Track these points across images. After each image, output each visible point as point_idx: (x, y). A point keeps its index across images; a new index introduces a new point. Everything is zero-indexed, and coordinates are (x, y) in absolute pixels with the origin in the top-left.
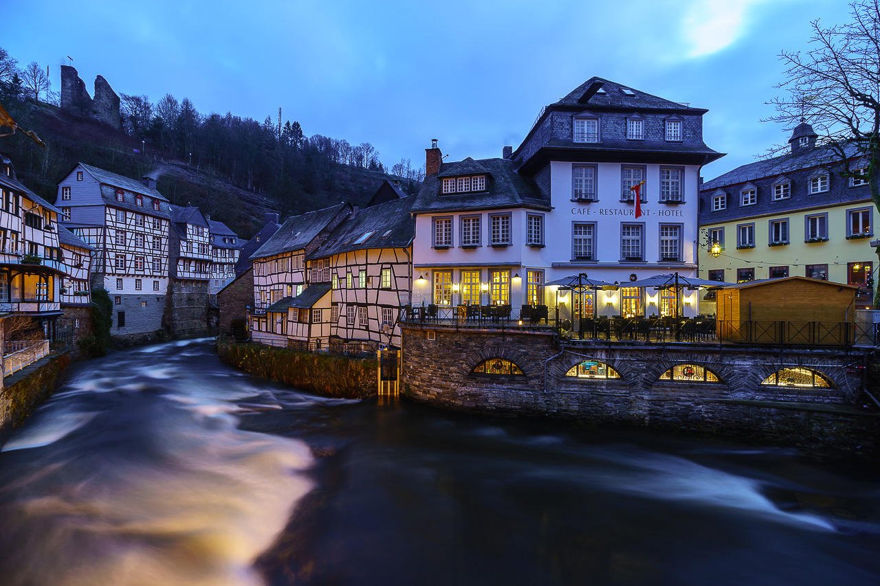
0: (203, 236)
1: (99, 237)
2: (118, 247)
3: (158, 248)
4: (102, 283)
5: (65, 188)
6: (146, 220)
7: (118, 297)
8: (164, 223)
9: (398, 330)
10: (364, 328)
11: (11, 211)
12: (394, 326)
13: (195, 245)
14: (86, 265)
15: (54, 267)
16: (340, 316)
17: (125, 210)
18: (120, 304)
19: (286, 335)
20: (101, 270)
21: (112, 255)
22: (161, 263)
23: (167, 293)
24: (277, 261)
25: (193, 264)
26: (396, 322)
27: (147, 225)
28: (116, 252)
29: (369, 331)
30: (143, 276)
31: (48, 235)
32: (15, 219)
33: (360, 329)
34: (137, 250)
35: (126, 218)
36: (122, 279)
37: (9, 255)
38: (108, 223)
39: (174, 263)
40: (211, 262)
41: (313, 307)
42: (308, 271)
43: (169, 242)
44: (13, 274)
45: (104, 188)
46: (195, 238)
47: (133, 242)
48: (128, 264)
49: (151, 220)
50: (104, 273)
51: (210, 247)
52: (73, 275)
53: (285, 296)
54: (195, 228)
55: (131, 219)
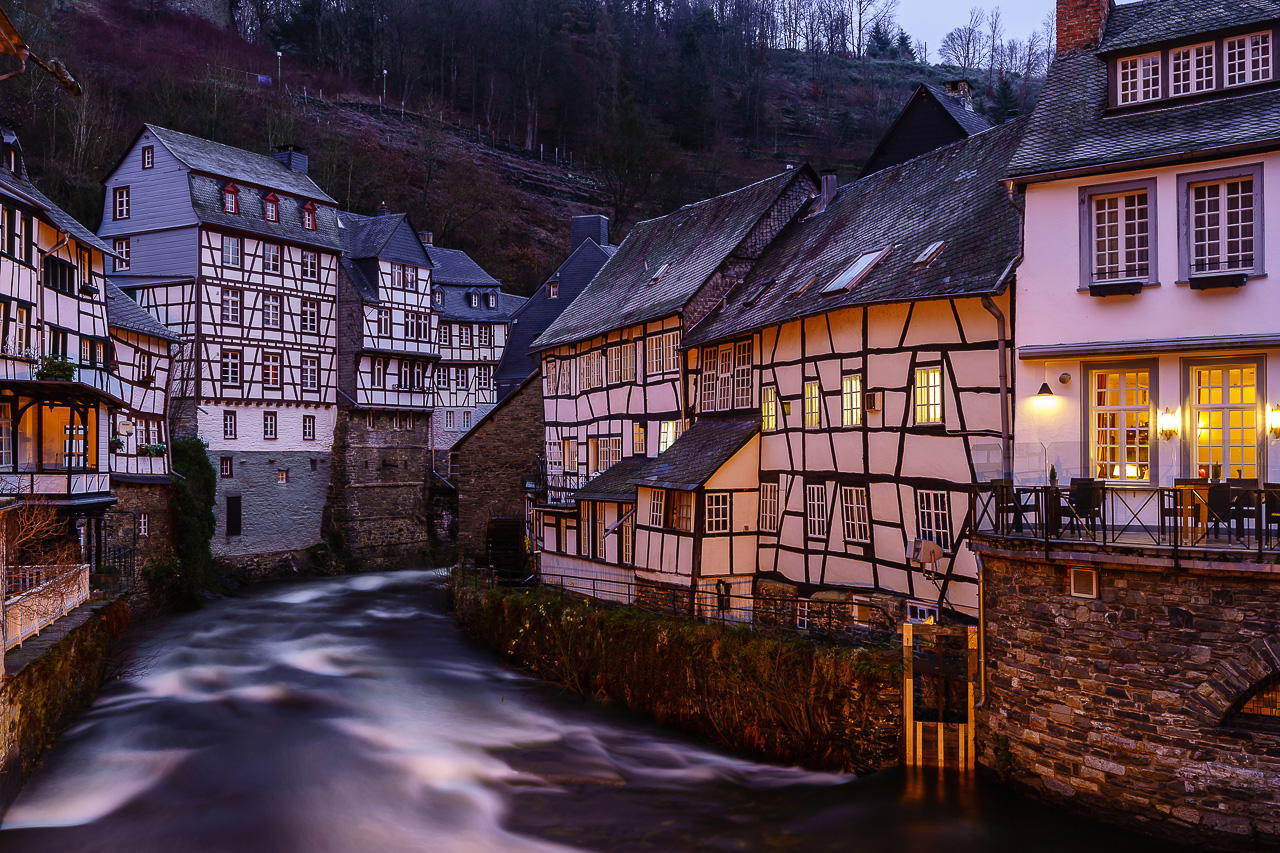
0: (417, 292)
1: (186, 306)
2: (228, 331)
3: (312, 328)
4: (193, 423)
5: (120, 191)
6: (287, 257)
7: (227, 458)
8: (326, 261)
9: (968, 561)
10: (860, 551)
11: (17, 256)
12: (956, 547)
13: (398, 316)
14: (161, 379)
15: (99, 387)
16: (786, 513)
17: (241, 235)
18: (231, 476)
19: (632, 568)
20: (191, 392)
21: (214, 351)
22: (319, 369)
23: (333, 448)
24: (604, 353)
25: (393, 368)
26: (962, 536)
27: (288, 270)
28: (222, 344)
29: (875, 562)
30: (279, 403)
31: (86, 307)
32: (25, 272)
33: (845, 555)
34: (269, 335)
35: (243, 254)
36: (234, 413)
37: (14, 359)
38: (207, 271)
39: (350, 367)
40: (436, 361)
41: (708, 486)
42: (692, 377)
43: (339, 312)
44: (21, 404)
45: (198, 182)
46: (398, 296)
47: (258, 315)
48: (248, 370)
49: (297, 255)
50: (198, 398)
51: (435, 320)
52: (135, 406)
53: (628, 453)
54: (397, 270)
55: (255, 256)
